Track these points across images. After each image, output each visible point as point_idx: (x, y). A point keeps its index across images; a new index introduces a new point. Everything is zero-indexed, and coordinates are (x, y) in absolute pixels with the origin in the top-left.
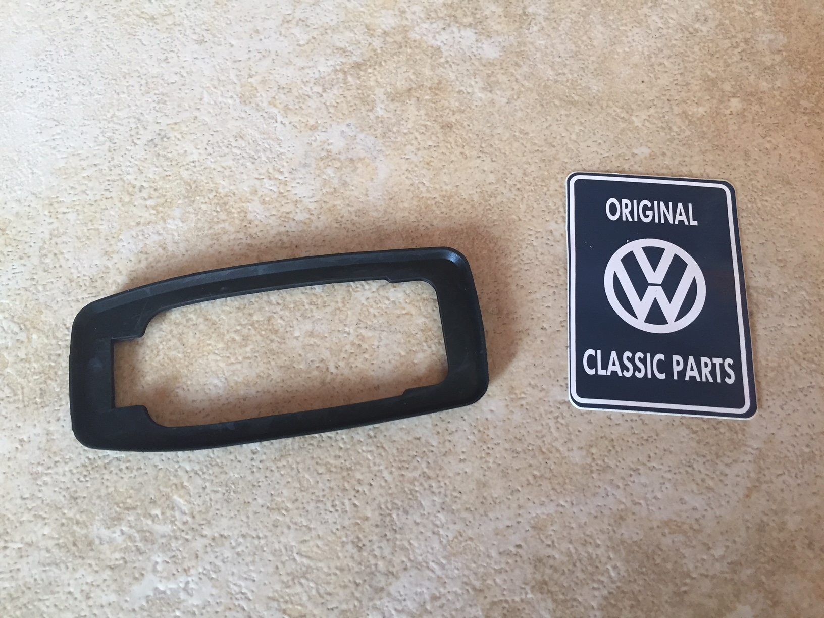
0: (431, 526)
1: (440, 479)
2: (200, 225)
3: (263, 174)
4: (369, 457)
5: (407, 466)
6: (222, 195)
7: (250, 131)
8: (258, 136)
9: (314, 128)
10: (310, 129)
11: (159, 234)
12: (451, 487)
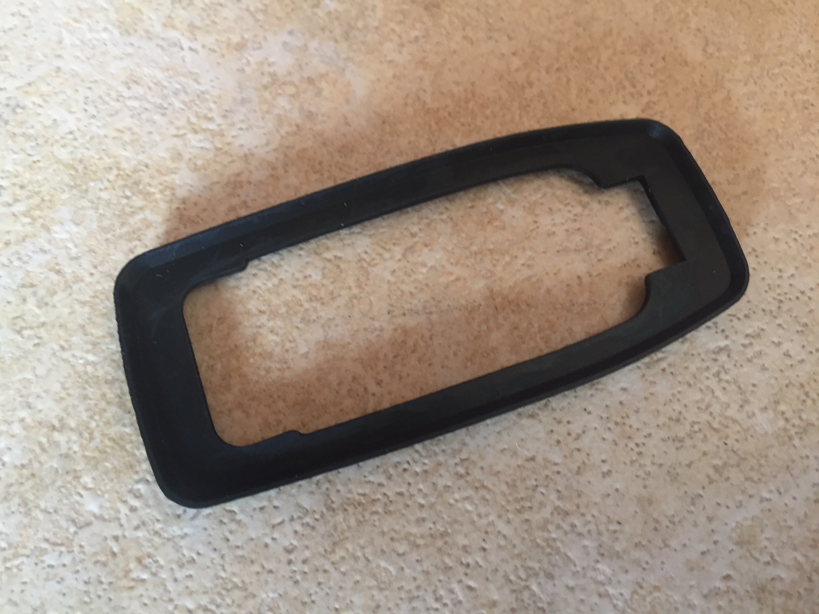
0: (592, 587)
1: (583, 510)
2: (106, 223)
3: (184, 128)
4: (469, 507)
5: (528, 504)
6: (128, 172)
7: (147, 71)
8: (160, 75)
9: (240, 47)
10: (236, 49)
11: (45, 252)
12: (604, 519)
